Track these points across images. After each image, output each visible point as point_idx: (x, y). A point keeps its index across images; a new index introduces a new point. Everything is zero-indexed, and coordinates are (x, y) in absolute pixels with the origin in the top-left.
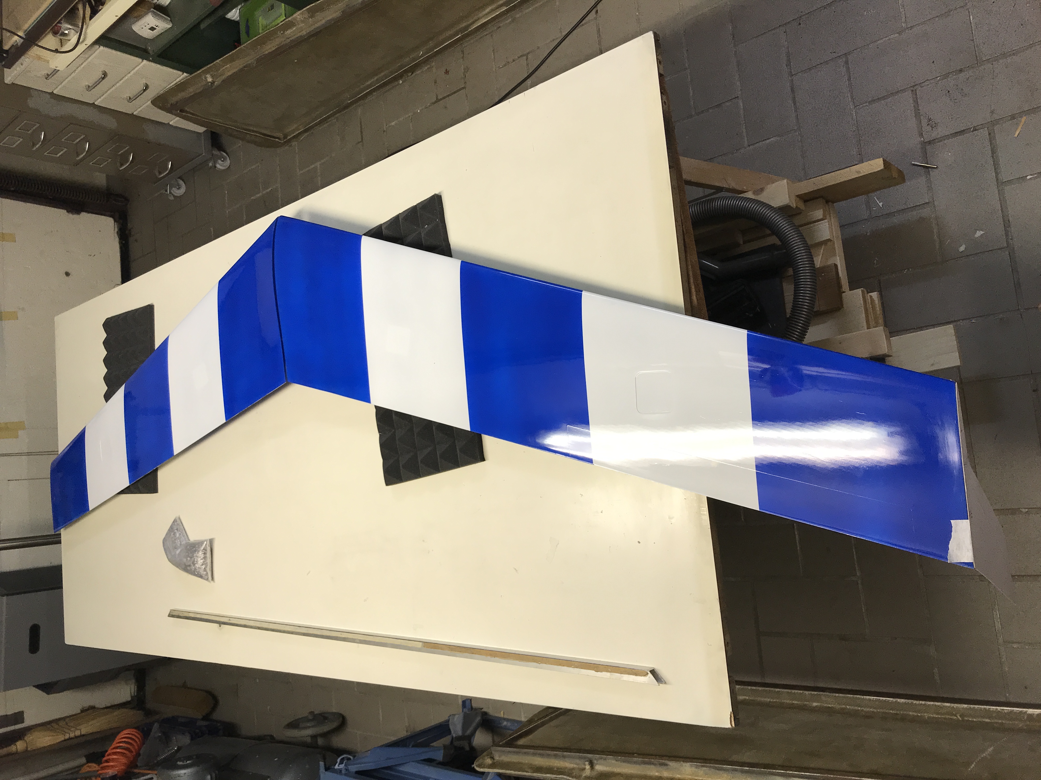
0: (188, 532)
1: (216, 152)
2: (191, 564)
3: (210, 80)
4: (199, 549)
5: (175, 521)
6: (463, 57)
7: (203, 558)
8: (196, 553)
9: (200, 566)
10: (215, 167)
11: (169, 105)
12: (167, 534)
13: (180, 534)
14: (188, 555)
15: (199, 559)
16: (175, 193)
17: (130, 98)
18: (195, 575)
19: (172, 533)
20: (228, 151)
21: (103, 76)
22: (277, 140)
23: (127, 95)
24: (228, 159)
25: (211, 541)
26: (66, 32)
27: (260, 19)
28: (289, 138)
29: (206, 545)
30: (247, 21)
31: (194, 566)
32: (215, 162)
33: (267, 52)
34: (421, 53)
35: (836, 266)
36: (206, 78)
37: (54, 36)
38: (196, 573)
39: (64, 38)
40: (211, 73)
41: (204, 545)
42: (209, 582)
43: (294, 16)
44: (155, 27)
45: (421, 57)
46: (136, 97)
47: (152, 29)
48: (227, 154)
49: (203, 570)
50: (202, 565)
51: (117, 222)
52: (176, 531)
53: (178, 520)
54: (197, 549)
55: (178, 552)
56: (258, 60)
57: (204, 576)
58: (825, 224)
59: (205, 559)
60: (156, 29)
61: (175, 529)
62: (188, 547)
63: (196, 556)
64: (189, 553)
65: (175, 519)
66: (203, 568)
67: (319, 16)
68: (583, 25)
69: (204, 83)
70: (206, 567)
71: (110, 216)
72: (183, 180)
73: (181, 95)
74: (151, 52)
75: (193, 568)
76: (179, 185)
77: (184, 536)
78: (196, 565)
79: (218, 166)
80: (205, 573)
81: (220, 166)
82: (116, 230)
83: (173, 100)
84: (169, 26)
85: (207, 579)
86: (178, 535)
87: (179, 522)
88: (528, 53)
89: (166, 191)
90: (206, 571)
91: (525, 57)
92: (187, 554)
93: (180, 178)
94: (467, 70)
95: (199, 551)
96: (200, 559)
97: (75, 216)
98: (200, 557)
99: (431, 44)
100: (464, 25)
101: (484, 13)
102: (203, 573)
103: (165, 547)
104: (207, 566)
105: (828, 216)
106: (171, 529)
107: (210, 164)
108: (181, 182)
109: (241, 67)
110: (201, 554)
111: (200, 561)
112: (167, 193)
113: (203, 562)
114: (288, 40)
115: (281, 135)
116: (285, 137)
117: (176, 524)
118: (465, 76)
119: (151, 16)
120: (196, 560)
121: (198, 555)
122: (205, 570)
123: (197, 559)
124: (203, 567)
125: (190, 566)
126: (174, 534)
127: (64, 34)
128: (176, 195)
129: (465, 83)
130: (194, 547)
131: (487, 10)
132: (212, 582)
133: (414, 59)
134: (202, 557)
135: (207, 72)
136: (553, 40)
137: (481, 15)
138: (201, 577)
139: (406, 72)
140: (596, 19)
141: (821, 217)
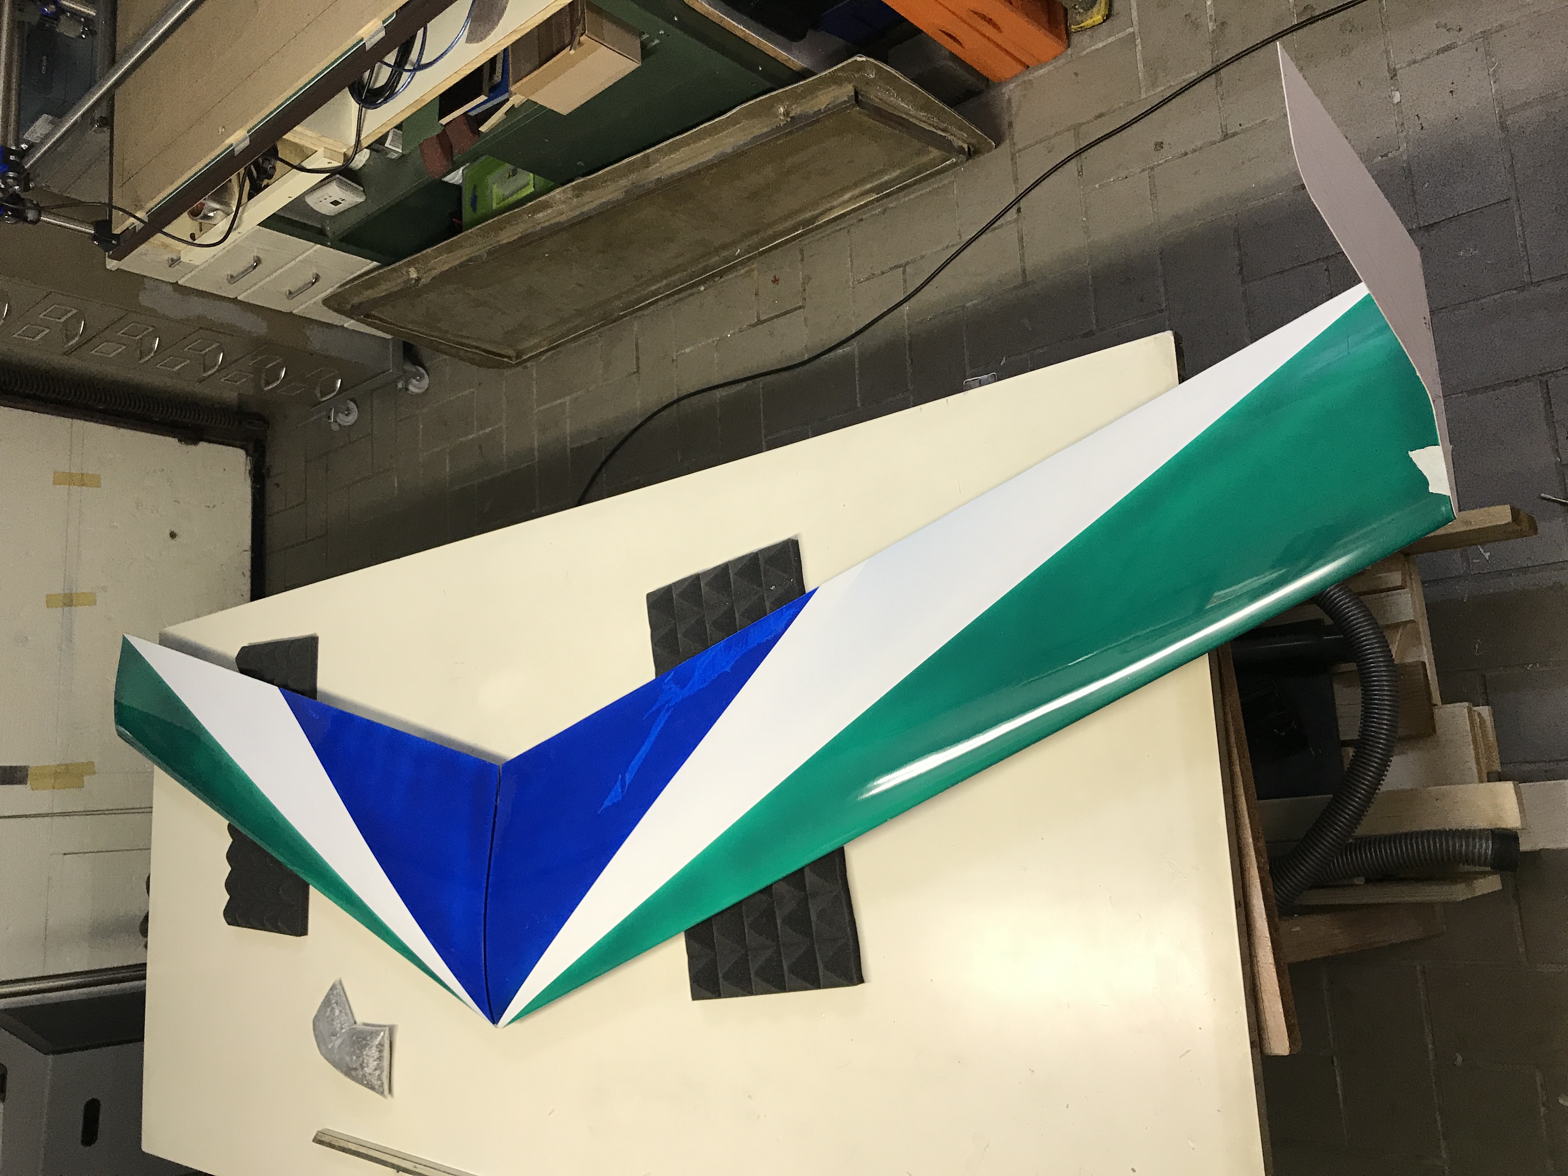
0: (354, 1010)
1: (409, 367)
2: (359, 1067)
3: (414, 275)
4: (372, 1045)
5: (333, 988)
6: (802, 260)
7: (378, 1058)
8: (367, 1049)
9: (371, 1072)
10: (407, 389)
11: (349, 306)
12: (319, 1011)
13: (341, 1011)
14: (354, 1052)
15: (371, 1060)
16: (344, 421)
17: (290, 293)
18: (362, 1083)
19: (329, 1010)
20: (427, 365)
21: (255, 264)
22: (506, 360)
23: (286, 289)
24: (426, 376)
25: (392, 1030)
26: (211, 214)
27: (495, 187)
28: (525, 357)
29: (383, 1037)
30: (475, 187)
31: (362, 1071)
32: (407, 382)
33: (505, 241)
34: (739, 250)
35: (1424, 664)
36: (408, 272)
37: (193, 220)
38: (365, 1082)
39: (206, 221)
40: (417, 265)
41: (380, 1037)
42: (385, 1097)
43: (552, 193)
44: (340, 201)
45: (739, 256)
46: (301, 290)
47: (335, 203)
48: (424, 368)
49: (376, 1078)
50: (376, 1070)
51: (250, 456)
52: (335, 1005)
53: (338, 987)
54: (368, 1042)
55: (338, 1042)
56: (489, 253)
57: (376, 1087)
58: (1407, 595)
59: (380, 1060)
60: (341, 203)
61: (334, 1001)
62: (354, 1038)
63: (367, 1055)
64: (354, 1048)
65: (334, 984)
66: (377, 1075)
67: (588, 196)
68: (996, 229)
69: (405, 278)
70: (381, 1073)
71: (242, 448)
72: (355, 403)
73: (370, 294)
74: (330, 234)
75: (361, 1073)
76: (348, 409)
77: (346, 1014)
78: (366, 1069)
79: (411, 388)
80: (379, 1082)
81: (415, 387)
82: (249, 468)
83: (356, 300)
84: (361, 200)
85: (382, 1093)
86: (337, 1012)
87: (339, 990)
88: (907, 263)
89: (329, 418)
90: (380, 1080)
91: (901, 269)
92: (352, 1049)
93: (353, 400)
94: (808, 279)
95: (372, 1047)
96: (373, 1059)
97: (192, 448)
98: (373, 1057)
99: (755, 239)
100: (808, 215)
101: (841, 199)
102: (376, 1083)
103: (317, 1032)
104: (383, 1071)
105: (1408, 584)
106: (327, 1002)
107: (400, 386)
108: (352, 405)
109: (465, 258)
110: (374, 1052)
111: (373, 1064)
112: (330, 421)
113: (378, 1064)
114: (539, 228)
115: (511, 353)
116: (518, 356)
117: (335, 992)
118: (805, 290)
119: (336, 187)
120: (365, 1061)
121: (370, 1053)
122: (379, 1078)
123: (368, 1060)
124: (378, 1072)
125: (355, 1069)
126: (331, 1011)
127: (207, 217)
128: (342, 423)
129: (805, 299)
130: (364, 1039)
131: (847, 196)
132: (389, 1096)
133: (726, 260)
134: (375, 1057)
135: (409, 264)
136: (947, 247)
137: (835, 203)
138: (372, 1088)
139: (713, 276)
140: (1016, 220)
141: (1399, 583)
